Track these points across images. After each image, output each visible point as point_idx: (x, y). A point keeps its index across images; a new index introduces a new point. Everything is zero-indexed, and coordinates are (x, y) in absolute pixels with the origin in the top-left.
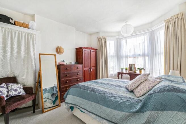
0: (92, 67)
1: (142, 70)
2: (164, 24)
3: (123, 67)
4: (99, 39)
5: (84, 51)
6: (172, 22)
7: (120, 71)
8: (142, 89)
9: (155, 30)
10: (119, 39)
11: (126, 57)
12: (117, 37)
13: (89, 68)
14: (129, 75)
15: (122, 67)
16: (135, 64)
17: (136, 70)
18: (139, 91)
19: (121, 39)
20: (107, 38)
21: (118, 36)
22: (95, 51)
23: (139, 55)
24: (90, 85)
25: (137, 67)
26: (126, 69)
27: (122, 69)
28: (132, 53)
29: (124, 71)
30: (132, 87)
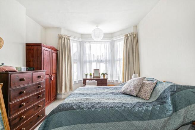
0: (53, 74)
1: (105, 75)
2: (123, 37)
3: (87, 72)
4: (61, 38)
5: (44, 50)
6: (129, 37)
7: (85, 77)
8: (147, 91)
9: (114, 41)
10: (82, 42)
11: (90, 62)
12: (80, 40)
13: (49, 76)
14: (96, 81)
15: (86, 74)
16: (99, 70)
17: (100, 75)
18: (146, 94)
19: (85, 43)
20: (70, 38)
21: (82, 38)
22: (56, 52)
23: (102, 60)
24: (88, 99)
25: (101, 72)
26: (91, 75)
27: (86, 75)
28: (96, 59)
29: (89, 77)
30: (137, 91)
